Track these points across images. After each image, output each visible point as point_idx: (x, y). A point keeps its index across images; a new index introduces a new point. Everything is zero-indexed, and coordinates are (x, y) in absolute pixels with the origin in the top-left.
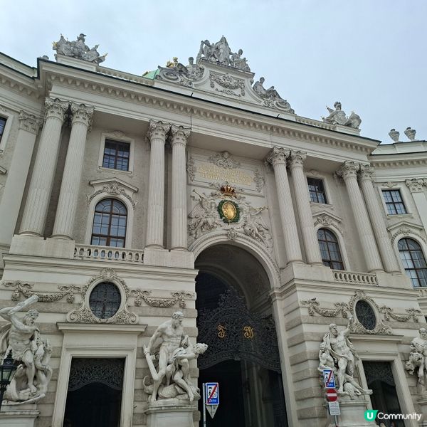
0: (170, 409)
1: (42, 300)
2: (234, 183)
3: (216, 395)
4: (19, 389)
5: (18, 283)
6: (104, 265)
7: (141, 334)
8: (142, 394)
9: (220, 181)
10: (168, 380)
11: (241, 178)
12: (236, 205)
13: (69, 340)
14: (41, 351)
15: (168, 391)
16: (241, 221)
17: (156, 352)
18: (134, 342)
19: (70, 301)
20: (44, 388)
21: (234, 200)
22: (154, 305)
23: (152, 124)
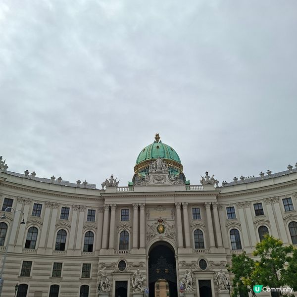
0: (136, 294)
1: (108, 267)
2: (163, 217)
3: (148, 291)
4: (105, 289)
5: (102, 263)
6: (122, 256)
7: (131, 275)
8: (132, 290)
9: (158, 217)
10: (136, 287)
11: (166, 214)
12: (163, 226)
13: (114, 277)
14: (108, 280)
15: (136, 290)
16: (165, 232)
17: (134, 279)
18: (129, 277)
19: (114, 267)
20: (110, 289)
21: (163, 224)
22: (134, 266)
23: (133, 205)
